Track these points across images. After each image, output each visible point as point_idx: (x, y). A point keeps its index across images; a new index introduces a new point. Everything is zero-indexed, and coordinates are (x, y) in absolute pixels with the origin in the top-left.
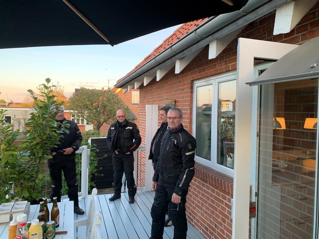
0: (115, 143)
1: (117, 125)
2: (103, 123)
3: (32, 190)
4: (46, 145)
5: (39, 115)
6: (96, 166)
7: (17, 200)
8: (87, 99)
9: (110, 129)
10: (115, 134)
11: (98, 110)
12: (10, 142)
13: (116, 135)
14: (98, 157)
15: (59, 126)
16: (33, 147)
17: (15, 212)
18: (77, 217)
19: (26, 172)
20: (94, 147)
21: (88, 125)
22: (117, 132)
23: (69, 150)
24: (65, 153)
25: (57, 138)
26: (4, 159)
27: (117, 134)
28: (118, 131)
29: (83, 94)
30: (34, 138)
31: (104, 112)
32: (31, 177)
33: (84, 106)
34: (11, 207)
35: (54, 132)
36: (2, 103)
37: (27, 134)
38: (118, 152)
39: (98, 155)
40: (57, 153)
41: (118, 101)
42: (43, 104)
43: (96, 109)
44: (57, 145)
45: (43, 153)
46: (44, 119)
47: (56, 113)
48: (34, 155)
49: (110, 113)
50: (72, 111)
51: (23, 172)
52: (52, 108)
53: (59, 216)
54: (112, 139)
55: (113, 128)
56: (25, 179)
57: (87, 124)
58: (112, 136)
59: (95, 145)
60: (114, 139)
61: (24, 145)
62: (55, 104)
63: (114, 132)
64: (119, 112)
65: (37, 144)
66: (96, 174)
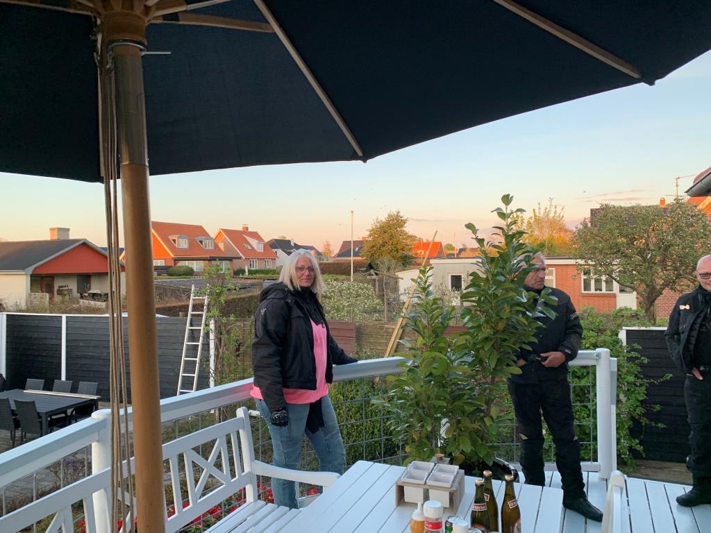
0: (692, 347)
1: (700, 297)
2: (663, 289)
3: (479, 440)
4: (505, 343)
5: (487, 277)
6: (641, 399)
7: (441, 459)
8: (618, 231)
9: (677, 307)
10: (694, 323)
11: (647, 256)
12: (439, 331)
13: (697, 327)
14: (647, 377)
15: (532, 300)
16: (478, 347)
17: (433, 487)
18: (586, 523)
19: (466, 397)
20: (634, 350)
21: (623, 295)
22: (698, 317)
23: (554, 357)
24: (545, 363)
25: (530, 329)
26: (423, 365)
27: (698, 325)
28: (702, 315)
29: (607, 219)
30: (479, 326)
31: (663, 261)
32: (476, 410)
33: (611, 248)
34: (427, 474)
35: (521, 316)
36: (449, 250)
37: (464, 318)
38: (702, 373)
39: (645, 372)
40: (526, 361)
41: (705, 230)
42: (498, 252)
43: (641, 253)
44: (530, 344)
45: (499, 360)
46: (499, 284)
47: (526, 272)
48: (481, 362)
49: (682, 265)
50: (581, 262)
51: (460, 397)
52: (517, 260)
53: (520, 525)
54: (683, 337)
55: (688, 307)
56: (463, 412)
57: (622, 291)
58: (685, 326)
59: (636, 346)
60: (689, 336)
61: (461, 340)
62: (523, 250)
63: (691, 318)
64: (704, 262)
65: (487, 339)
66: (644, 421)
